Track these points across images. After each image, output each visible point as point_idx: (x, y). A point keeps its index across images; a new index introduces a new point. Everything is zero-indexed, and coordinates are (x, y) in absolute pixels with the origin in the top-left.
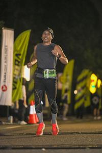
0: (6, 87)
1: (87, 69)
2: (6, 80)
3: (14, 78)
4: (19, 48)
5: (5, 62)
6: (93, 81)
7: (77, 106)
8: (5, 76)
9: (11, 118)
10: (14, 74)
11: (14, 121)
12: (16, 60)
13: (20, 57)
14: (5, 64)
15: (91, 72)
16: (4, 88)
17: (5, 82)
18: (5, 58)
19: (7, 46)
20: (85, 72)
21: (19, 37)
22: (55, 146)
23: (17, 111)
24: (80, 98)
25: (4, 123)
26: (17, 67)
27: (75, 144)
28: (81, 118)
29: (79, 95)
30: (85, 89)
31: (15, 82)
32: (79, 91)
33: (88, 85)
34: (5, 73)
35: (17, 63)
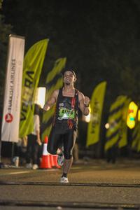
0: (12, 117)
1: (124, 95)
2: (12, 108)
3: (23, 104)
4: (31, 64)
5: (12, 82)
6: (132, 111)
7: (108, 145)
8: (11, 101)
9: (17, 160)
10: (23, 99)
11: (20, 164)
12: (26, 80)
13: (33, 76)
14: (12, 85)
15: (129, 100)
16: (9, 118)
17: (10, 109)
18: (12, 77)
19: (15, 60)
20: (121, 100)
21: (32, 48)
22: (75, 204)
23: (25, 150)
24: (114, 135)
25: (6, 166)
26: (27, 89)
27: (104, 201)
28: (114, 162)
29: (112, 130)
30: (120, 123)
31: (24, 110)
32: (112, 125)
33: (124, 117)
34: (11, 98)
35: (28, 84)
